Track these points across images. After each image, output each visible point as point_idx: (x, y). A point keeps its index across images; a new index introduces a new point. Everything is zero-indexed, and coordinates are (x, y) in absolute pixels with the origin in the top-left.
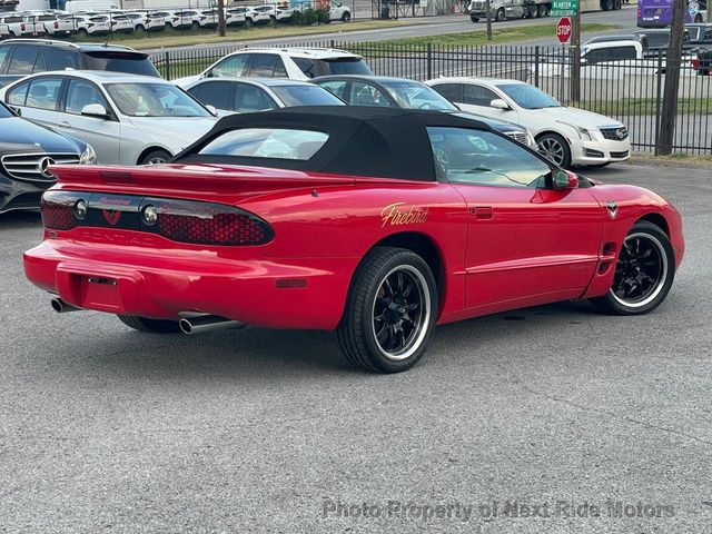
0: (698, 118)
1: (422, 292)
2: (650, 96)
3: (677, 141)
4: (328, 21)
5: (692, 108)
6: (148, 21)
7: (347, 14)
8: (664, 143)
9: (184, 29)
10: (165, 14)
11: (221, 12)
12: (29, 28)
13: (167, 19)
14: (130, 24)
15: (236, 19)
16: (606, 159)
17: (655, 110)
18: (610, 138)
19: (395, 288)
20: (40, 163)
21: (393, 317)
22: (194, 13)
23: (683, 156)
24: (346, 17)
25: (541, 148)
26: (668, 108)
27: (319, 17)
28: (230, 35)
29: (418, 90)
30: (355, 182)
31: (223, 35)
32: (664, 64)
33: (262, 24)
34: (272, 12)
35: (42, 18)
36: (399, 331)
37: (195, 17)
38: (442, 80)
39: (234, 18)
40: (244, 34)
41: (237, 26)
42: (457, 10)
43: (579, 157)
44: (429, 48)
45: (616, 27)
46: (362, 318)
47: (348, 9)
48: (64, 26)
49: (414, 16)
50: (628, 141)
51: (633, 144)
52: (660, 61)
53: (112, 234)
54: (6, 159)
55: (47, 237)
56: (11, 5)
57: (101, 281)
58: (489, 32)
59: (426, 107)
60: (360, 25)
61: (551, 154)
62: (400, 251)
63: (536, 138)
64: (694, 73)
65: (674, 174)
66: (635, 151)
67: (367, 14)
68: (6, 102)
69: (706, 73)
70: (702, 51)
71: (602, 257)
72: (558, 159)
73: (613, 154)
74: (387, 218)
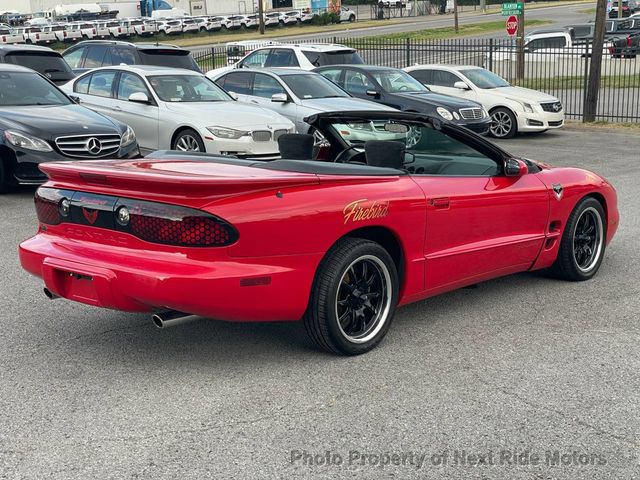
1: (385, 279)
2: (579, 74)
3: (599, 110)
4: (339, 22)
5: (607, 84)
6: (209, 24)
7: (352, 16)
8: (590, 112)
9: (235, 30)
10: (221, 19)
11: (261, 17)
12: (124, 30)
13: (223, 22)
14: (196, 26)
16: (544, 127)
17: (583, 85)
18: (548, 111)
19: (360, 275)
20: (87, 143)
21: (356, 303)
22: (241, 18)
23: (604, 123)
24: (352, 18)
25: (494, 119)
26: (593, 83)
27: (332, 19)
28: (268, 33)
29: (397, 76)
30: (320, 181)
31: (263, 33)
32: (590, 51)
33: (291, 24)
34: (298, 16)
35: (133, 23)
36: (360, 316)
37: (242, 21)
38: (417, 67)
39: (271, 21)
40: (278, 32)
41: (273, 26)
42: (433, 12)
43: (523, 126)
44: (408, 42)
45: (550, 22)
46: (326, 301)
47: (353, 12)
48: (149, 28)
49: (402, 16)
50: (562, 112)
51: (566, 114)
52: (587, 49)
53: (91, 231)
54: (59, 140)
55: (41, 230)
56: (114, 14)
57: (80, 276)
58: (456, 27)
59: (405, 89)
60: (363, 24)
61: (501, 124)
62: (363, 243)
63: (490, 112)
64: (609, 57)
65: (599, 138)
66: (568, 120)
67: (368, 16)
68: (74, 91)
69: (619, 57)
70: (615, 40)
71: (549, 235)
72: (507, 128)
73: (551, 123)
74: (349, 215)
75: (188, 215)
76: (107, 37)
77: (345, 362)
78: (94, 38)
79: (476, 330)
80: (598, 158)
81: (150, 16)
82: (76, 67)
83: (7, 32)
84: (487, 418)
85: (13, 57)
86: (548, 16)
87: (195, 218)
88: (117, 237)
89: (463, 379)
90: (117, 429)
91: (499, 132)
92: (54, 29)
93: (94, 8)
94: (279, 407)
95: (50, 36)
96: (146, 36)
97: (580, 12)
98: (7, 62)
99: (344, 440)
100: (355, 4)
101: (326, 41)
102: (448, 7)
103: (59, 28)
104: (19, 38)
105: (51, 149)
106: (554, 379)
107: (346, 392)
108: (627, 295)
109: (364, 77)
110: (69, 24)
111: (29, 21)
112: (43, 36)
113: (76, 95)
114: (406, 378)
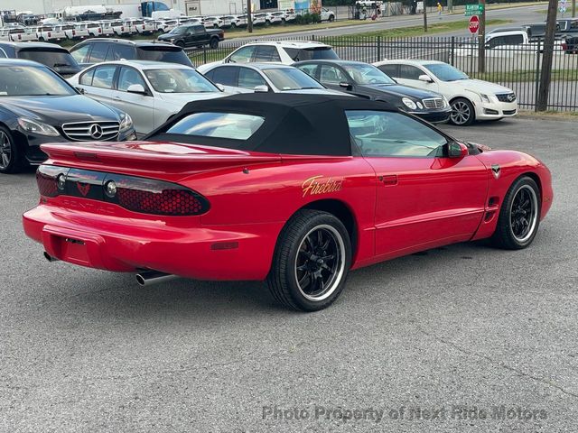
0: (565, 83)
1: (339, 245)
2: (531, 68)
3: (551, 101)
4: (320, 22)
5: (561, 77)
6: (203, 23)
7: (332, 16)
8: (542, 102)
9: (226, 28)
10: (213, 19)
11: (249, 17)
12: (127, 29)
13: (215, 22)
15: (259, 21)
16: (499, 116)
17: (535, 78)
18: (503, 101)
19: (316, 242)
20: (90, 128)
21: (313, 266)
22: (232, 18)
23: (554, 112)
24: (331, 18)
25: (454, 109)
26: (545, 77)
27: (314, 19)
28: (255, 32)
29: (368, 70)
30: (282, 160)
31: (251, 32)
32: (542, 48)
33: (276, 24)
34: (283, 16)
35: (135, 23)
36: (318, 277)
37: (233, 20)
38: (386, 61)
39: (258, 20)
40: (265, 31)
41: (260, 25)
42: (405, 12)
43: (480, 115)
44: (379, 39)
45: (511, 22)
46: (286, 269)
47: (332, 13)
48: (149, 27)
50: (516, 102)
51: (519, 104)
52: (539, 46)
53: (84, 202)
54: (65, 126)
55: (42, 202)
56: (118, 15)
57: (75, 241)
58: (426, 26)
59: (373, 81)
60: (340, 23)
61: (460, 113)
62: (319, 214)
63: (450, 102)
64: (563, 53)
65: (548, 125)
66: (521, 109)
67: (346, 16)
68: (80, 83)
69: (571, 53)
70: (568, 37)
71: (488, 209)
72: (466, 117)
73: (505, 112)
74: (307, 189)
75: (166, 188)
76: (111, 36)
77: (307, 316)
78: (100, 36)
79: (423, 290)
80: (547, 143)
81: (150, 16)
82: (82, 63)
83: (22, 31)
84: (425, 362)
85: (26, 53)
86: (509, 16)
87: (173, 190)
88: (105, 207)
89: (407, 330)
90: (108, 370)
91: (458, 120)
92: (64, 28)
93: (100, 9)
94: (247, 353)
95: (60, 34)
96: (146, 35)
97: (539, 12)
98: (20, 57)
99: (301, 379)
100: (335, 5)
101: (305, 39)
102: (418, 8)
103: (68, 27)
104: (33, 36)
105: (58, 134)
106: (486, 331)
107: (306, 341)
108: (559, 261)
109: (338, 71)
110: (77, 24)
111: (42, 21)
112: (54, 34)
113: (81, 87)
114: (358, 330)
